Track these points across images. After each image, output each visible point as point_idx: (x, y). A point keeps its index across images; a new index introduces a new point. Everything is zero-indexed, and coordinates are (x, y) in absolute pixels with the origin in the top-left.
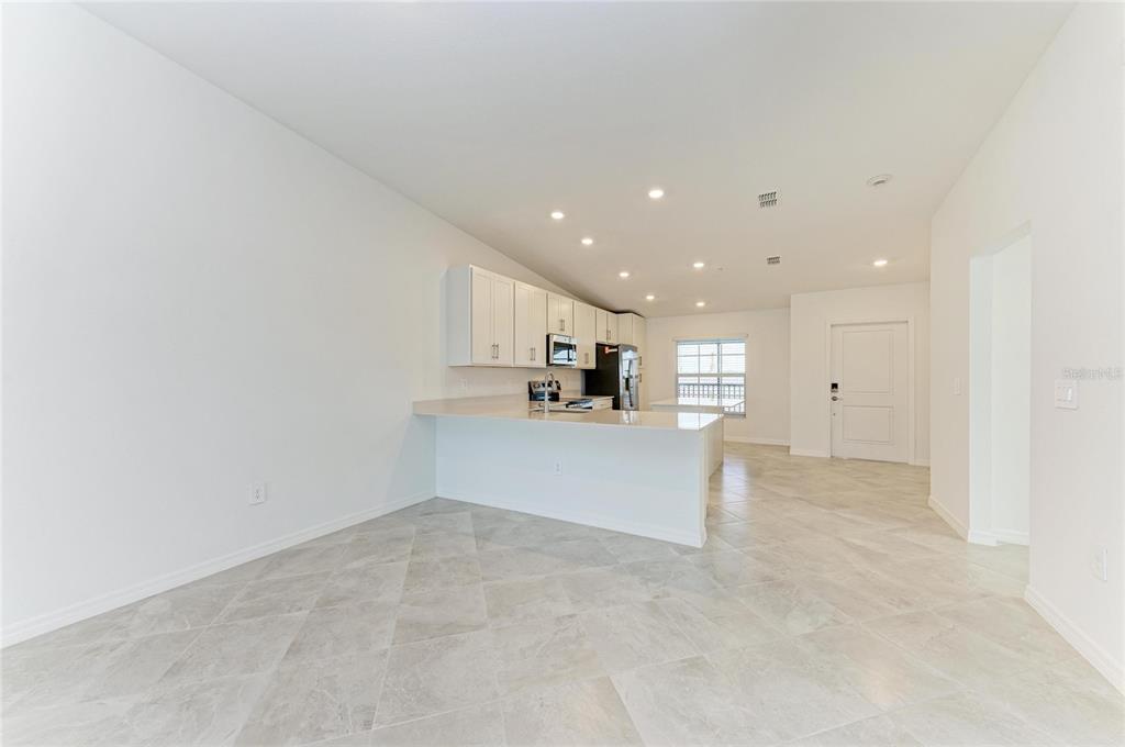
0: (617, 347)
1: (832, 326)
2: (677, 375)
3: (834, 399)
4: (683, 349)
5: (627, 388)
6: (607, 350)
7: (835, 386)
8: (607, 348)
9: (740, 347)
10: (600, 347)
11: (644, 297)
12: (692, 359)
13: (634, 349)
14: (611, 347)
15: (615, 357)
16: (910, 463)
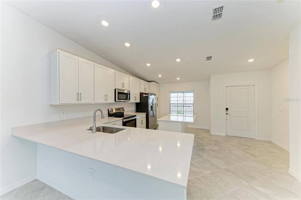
0: (147, 94)
1: (226, 87)
2: (170, 104)
3: (227, 114)
4: (172, 95)
5: (152, 109)
6: (144, 95)
7: (227, 109)
8: (144, 94)
9: (192, 94)
10: (141, 94)
11: (158, 75)
12: (175, 98)
13: (155, 95)
14: (146, 94)
15: (147, 98)
16: (256, 139)
